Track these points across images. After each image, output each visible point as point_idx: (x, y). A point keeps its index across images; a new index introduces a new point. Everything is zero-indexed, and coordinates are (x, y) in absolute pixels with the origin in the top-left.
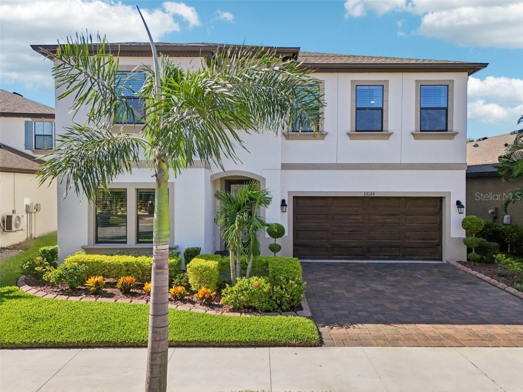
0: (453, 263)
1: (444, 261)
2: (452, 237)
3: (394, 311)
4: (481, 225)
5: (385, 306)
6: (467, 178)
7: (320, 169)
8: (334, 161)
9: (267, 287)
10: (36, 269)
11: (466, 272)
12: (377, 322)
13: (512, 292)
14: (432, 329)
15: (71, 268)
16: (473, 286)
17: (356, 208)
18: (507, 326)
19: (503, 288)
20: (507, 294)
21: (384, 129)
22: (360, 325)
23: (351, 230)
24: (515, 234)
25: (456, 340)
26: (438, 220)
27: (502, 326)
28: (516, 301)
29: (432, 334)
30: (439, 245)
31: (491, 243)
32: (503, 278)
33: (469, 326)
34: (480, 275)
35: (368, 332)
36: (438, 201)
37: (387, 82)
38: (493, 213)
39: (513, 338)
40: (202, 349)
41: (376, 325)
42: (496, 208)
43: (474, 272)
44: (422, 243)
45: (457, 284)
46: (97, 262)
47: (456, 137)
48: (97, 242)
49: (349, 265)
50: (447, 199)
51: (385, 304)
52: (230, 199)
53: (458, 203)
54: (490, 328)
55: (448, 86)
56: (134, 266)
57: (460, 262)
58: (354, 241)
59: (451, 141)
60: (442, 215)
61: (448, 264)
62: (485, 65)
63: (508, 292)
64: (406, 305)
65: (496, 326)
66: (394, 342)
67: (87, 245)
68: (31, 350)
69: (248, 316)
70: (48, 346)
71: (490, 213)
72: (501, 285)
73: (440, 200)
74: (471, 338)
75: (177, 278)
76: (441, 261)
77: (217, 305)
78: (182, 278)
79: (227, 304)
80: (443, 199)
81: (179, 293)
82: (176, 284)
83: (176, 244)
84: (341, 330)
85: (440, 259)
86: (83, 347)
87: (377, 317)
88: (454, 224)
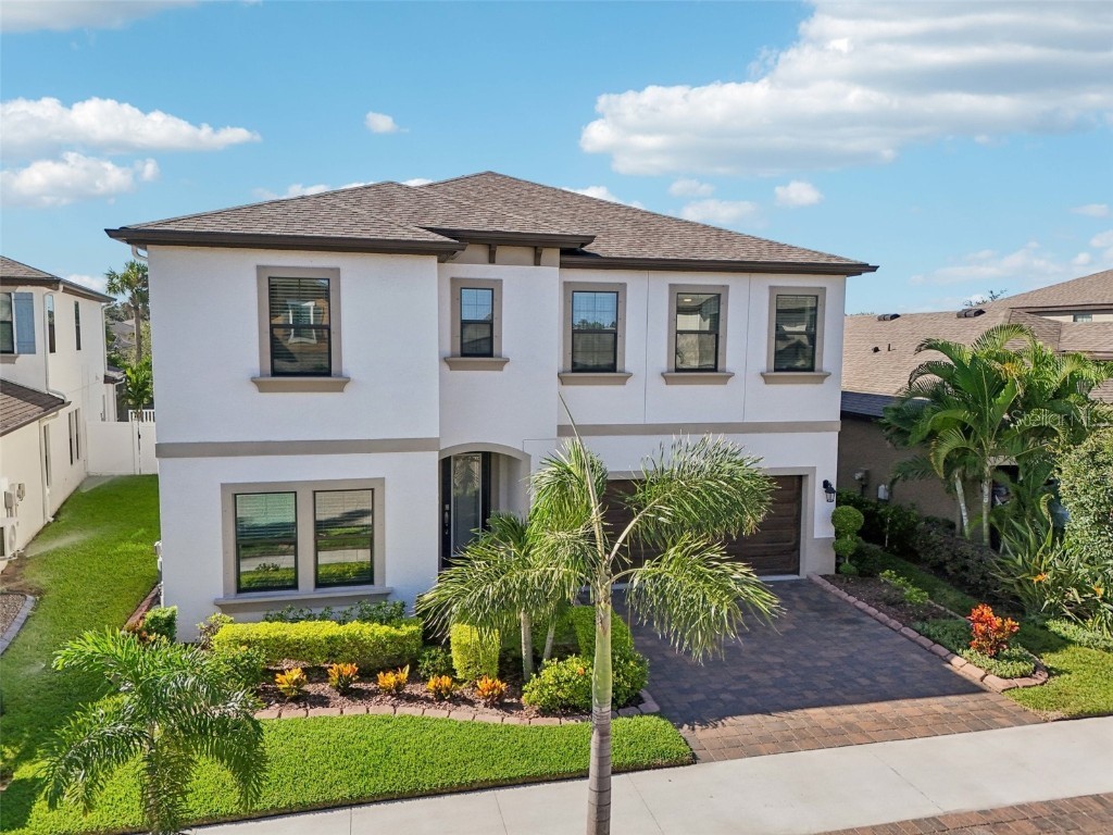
0: (816, 578)
1: (803, 576)
2: (815, 537)
3: (766, 687)
4: (859, 521)
5: (749, 678)
7: (618, 434)
8: (640, 421)
11: (839, 598)
12: (753, 711)
13: (912, 636)
15: (243, 659)
16: (856, 627)
18: (918, 701)
19: (896, 628)
20: (904, 639)
21: (719, 367)
22: (730, 719)
24: (900, 524)
25: (862, 732)
26: (795, 513)
27: (911, 701)
28: (921, 654)
29: (829, 725)
30: (795, 549)
31: (870, 545)
32: (893, 609)
33: (872, 706)
34: (861, 604)
35: (746, 731)
36: (796, 480)
37: (726, 288)
38: (861, 479)
39: (929, 721)
40: (533, 787)
41: (752, 717)
42: (866, 471)
43: (852, 599)
45: (833, 626)
46: (276, 639)
47: (826, 381)
48: (240, 590)
50: (810, 478)
51: (751, 675)
52: (515, 527)
53: (826, 484)
55: (817, 297)
56: (344, 642)
57: (824, 577)
59: (819, 386)
60: (801, 502)
61: (809, 581)
62: (874, 269)
63: (904, 636)
64: (778, 674)
65: (905, 703)
66: (785, 744)
67: (222, 596)
69: (572, 722)
71: (857, 478)
72: (894, 623)
73: (800, 478)
74: (879, 727)
75: (424, 658)
76: (798, 574)
77: (511, 704)
78: (434, 658)
79: (534, 703)
80: (804, 480)
81: (447, 689)
82: (427, 669)
83: (389, 584)
84: (710, 732)
85: (797, 572)
86: (351, 806)
87: (749, 701)
88: (819, 518)
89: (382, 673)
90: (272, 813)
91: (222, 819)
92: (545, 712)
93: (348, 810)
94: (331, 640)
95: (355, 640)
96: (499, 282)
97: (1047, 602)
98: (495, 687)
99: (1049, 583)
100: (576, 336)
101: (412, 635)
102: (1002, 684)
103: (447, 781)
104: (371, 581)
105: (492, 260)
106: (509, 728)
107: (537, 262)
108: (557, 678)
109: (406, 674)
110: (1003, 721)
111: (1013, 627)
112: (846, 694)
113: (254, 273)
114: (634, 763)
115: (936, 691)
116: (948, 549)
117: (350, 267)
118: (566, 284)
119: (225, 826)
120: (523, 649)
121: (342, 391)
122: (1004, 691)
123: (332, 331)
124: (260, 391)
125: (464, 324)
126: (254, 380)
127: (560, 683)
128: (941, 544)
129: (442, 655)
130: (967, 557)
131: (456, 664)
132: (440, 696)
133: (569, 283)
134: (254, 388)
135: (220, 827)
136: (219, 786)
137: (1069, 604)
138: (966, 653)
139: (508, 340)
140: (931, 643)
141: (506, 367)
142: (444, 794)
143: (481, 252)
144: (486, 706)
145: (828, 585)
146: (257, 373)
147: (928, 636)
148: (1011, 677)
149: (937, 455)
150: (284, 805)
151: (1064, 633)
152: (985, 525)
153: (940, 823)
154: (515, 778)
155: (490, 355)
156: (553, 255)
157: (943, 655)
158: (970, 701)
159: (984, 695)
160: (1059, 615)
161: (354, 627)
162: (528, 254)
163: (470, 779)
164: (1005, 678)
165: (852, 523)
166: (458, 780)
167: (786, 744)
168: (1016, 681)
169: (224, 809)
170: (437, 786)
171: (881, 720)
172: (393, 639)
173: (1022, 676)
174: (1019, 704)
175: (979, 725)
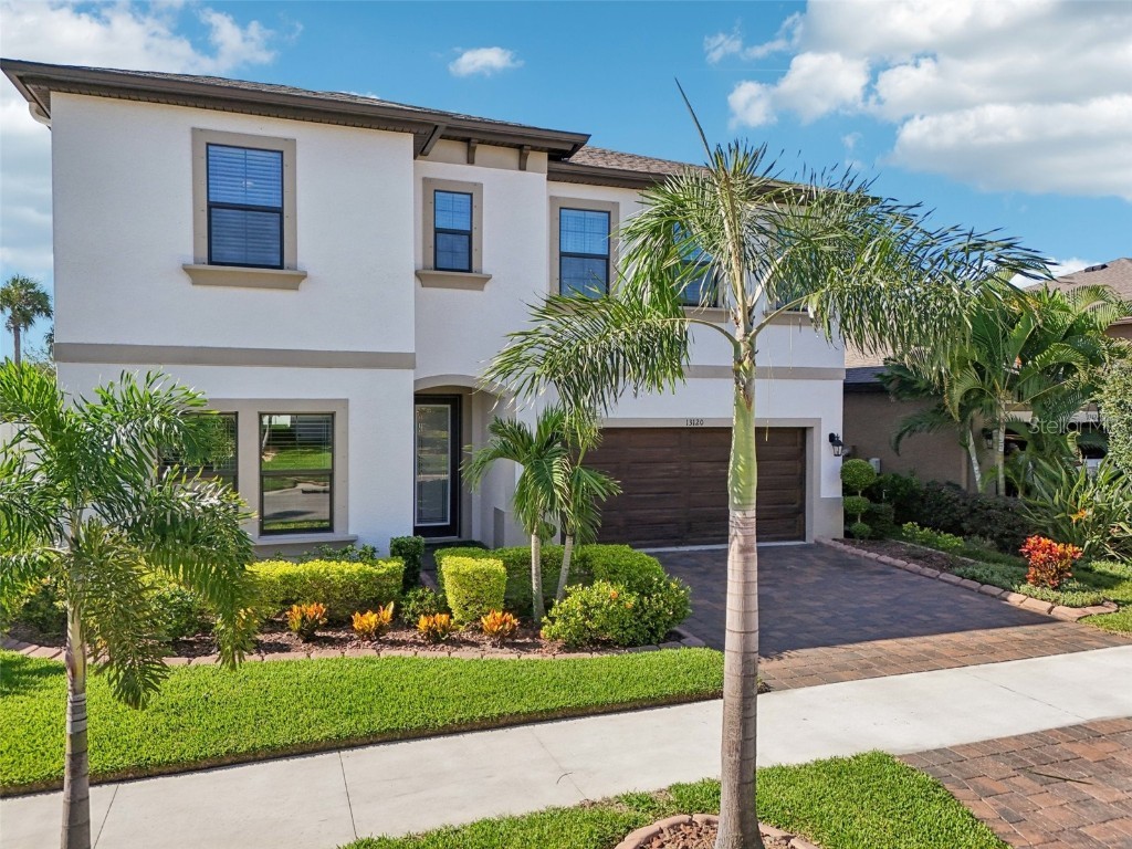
0: (827, 541)
1: (809, 540)
2: (823, 497)
3: (816, 625)
5: (794, 618)
6: (845, 392)
9: (631, 601)
10: (57, 604)
11: (859, 555)
13: (953, 581)
14: (899, 646)
16: (889, 577)
17: (668, 450)
18: (992, 631)
19: (934, 576)
21: (719, 303)
23: (660, 490)
25: (941, 656)
26: (799, 472)
29: (906, 653)
30: (800, 513)
32: (924, 561)
34: (885, 559)
35: (815, 662)
36: (799, 432)
39: (1015, 646)
42: (854, 447)
43: (873, 555)
44: (773, 510)
45: (864, 576)
49: (667, 556)
50: (815, 430)
51: (795, 616)
52: (520, 435)
53: (832, 438)
54: (974, 636)
57: (834, 539)
58: (666, 511)
60: (805, 459)
61: (819, 544)
64: (826, 615)
68: (240, 768)
69: (604, 655)
70: (259, 756)
72: (929, 571)
73: (804, 430)
74: (963, 653)
75: (410, 600)
76: (804, 540)
77: (526, 644)
78: (422, 599)
79: (555, 638)
80: (808, 432)
81: (444, 628)
82: (413, 613)
83: (352, 532)
84: (775, 664)
85: (803, 538)
86: (339, 749)
87: (804, 636)
88: (825, 474)
89: (357, 614)
90: (228, 761)
91: (155, 770)
92: (569, 647)
93: (336, 754)
94: (287, 579)
95: (318, 580)
96: (479, 186)
97: (1088, 543)
98: (506, 621)
99: (1090, 520)
100: (564, 259)
101: (392, 574)
102: (1076, 613)
103: (466, 716)
104: (330, 529)
105: (470, 161)
106: (531, 663)
107: (522, 167)
108: (585, 603)
109: (390, 611)
110: (1096, 644)
111: (1076, 553)
112: (911, 628)
113: (188, 138)
114: (697, 691)
115: (1004, 622)
116: (964, 505)
117: (307, 139)
118: (552, 199)
119: (160, 779)
120: (534, 582)
121: (297, 289)
122: (1079, 619)
123: (285, 215)
124: (193, 284)
125: (437, 231)
126: (187, 269)
127: (589, 608)
128: (957, 500)
129: (431, 595)
130: (989, 508)
131: (451, 601)
132: (435, 638)
133: (556, 198)
134: (185, 279)
135: (152, 780)
136: (149, 732)
137: (1115, 541)
138: (1024, 588)
139: (490, 253)
140: (979, 584)
141: (487, 287)
142: (464, 732)
143: (458, 150)
144: (494, 645)
145: (841, 546)
146: (190, 261)
147: (973, 578)
148: (1084, 605)
149: (950, 397)
150: (245, 749)
151: (1112, 572)
152: (1001, 476)
153: (1090, 730)
154: (553, 710)
155: (470, 270)
156: (540, 160)
157: (996, 593)
158: (1048, 629)
159: (1060, 624)
160: (1102, 556)
161: (317, 566)
162: (511, 156)
163: (496, 712)
164: (1076, 607)
165: (865, 476)
166: (481, 714)
167: (867, 671)
168: (1089, 610)
169: (158, 757)
170: (453, 721)
171: (959, 647)
172: (368, 577)
173: (1093, 605)
174: (1101, 629)
175: (1071, 648)
